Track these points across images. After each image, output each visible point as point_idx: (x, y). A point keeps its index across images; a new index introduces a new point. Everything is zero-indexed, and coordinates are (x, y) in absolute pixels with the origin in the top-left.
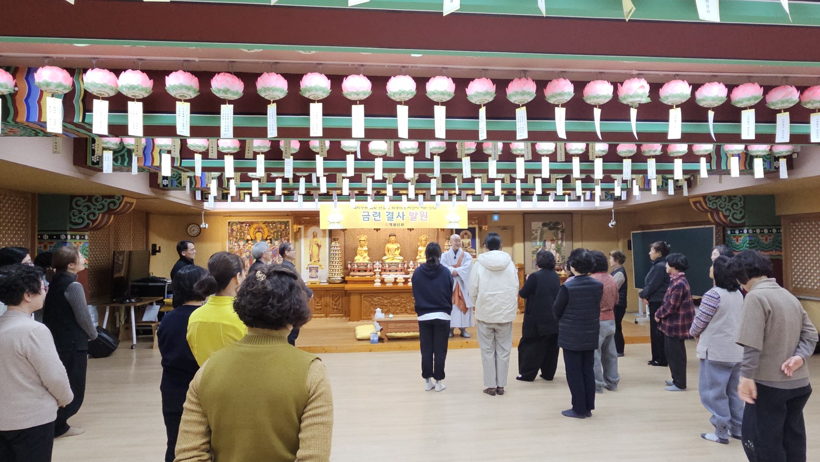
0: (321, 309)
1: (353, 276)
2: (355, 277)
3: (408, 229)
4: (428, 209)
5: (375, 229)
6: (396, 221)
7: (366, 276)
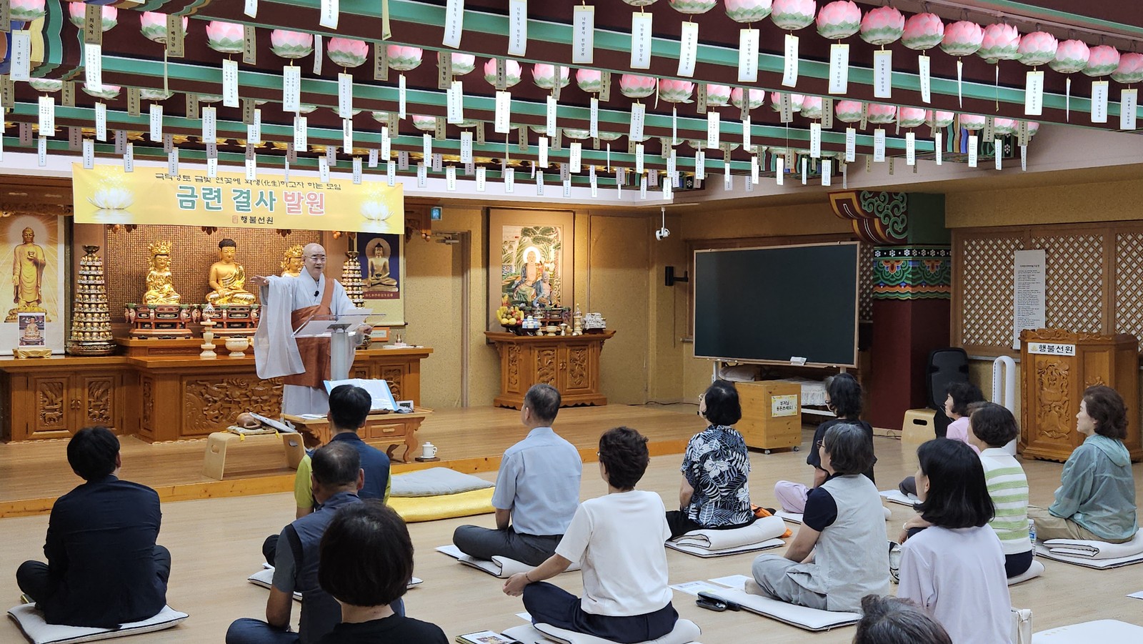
0: (58, 417)
1: (140, 337)
2: (149, 339)
3: (279, 231)
4: (324, 190)
5: (204, 228)
6: (255, 211)
7: (175, 336)
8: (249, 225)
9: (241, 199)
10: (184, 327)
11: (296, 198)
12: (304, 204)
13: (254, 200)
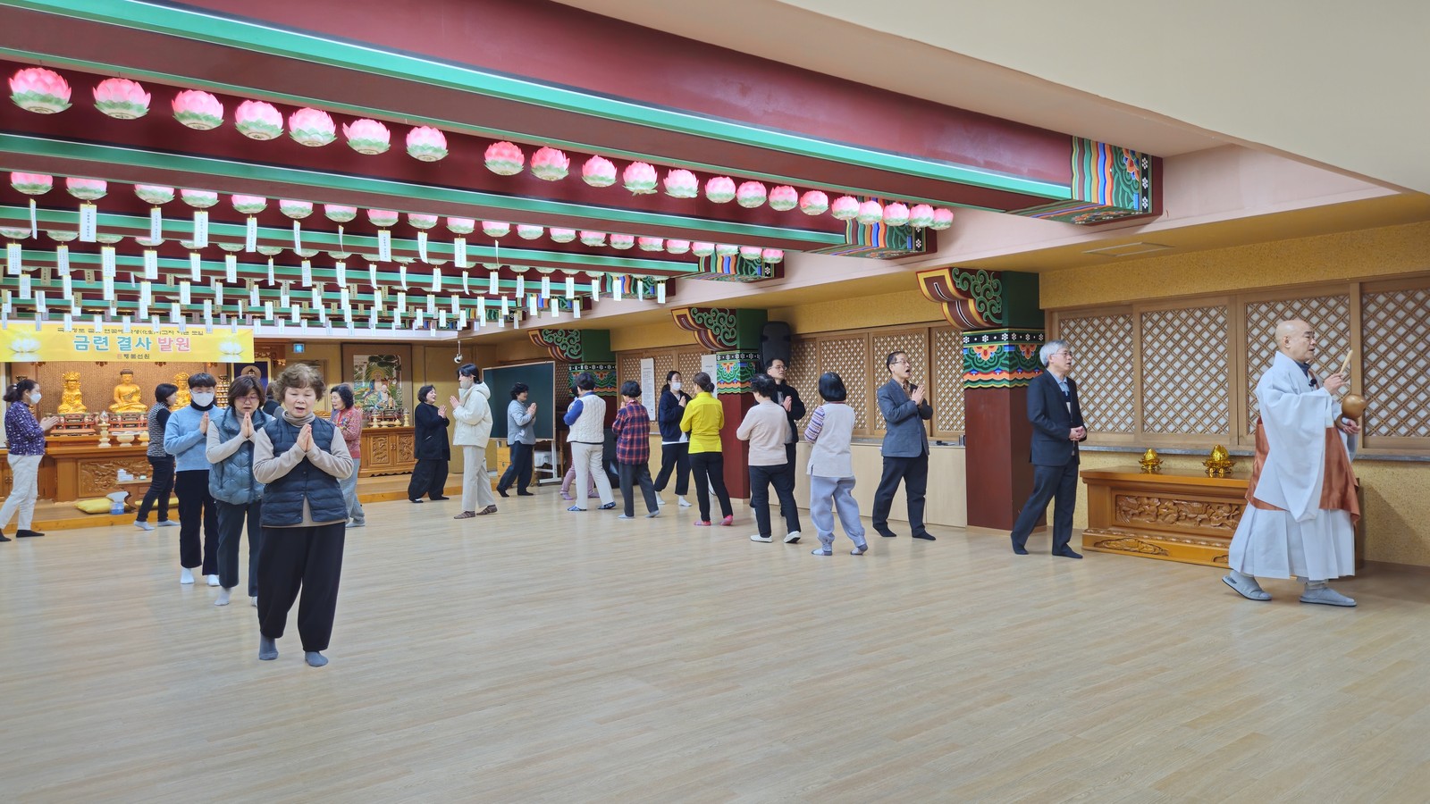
2: (61, 436)
3: (156, 363)
4: (190, 336)
5: (97, 363)
6: (134, 350)
7: (80, 434)
8: (130, 360)
9: (124, 343)
10: (89, 426)
11: (168, 341)
12: (174, 345)
13: (134, 343)
